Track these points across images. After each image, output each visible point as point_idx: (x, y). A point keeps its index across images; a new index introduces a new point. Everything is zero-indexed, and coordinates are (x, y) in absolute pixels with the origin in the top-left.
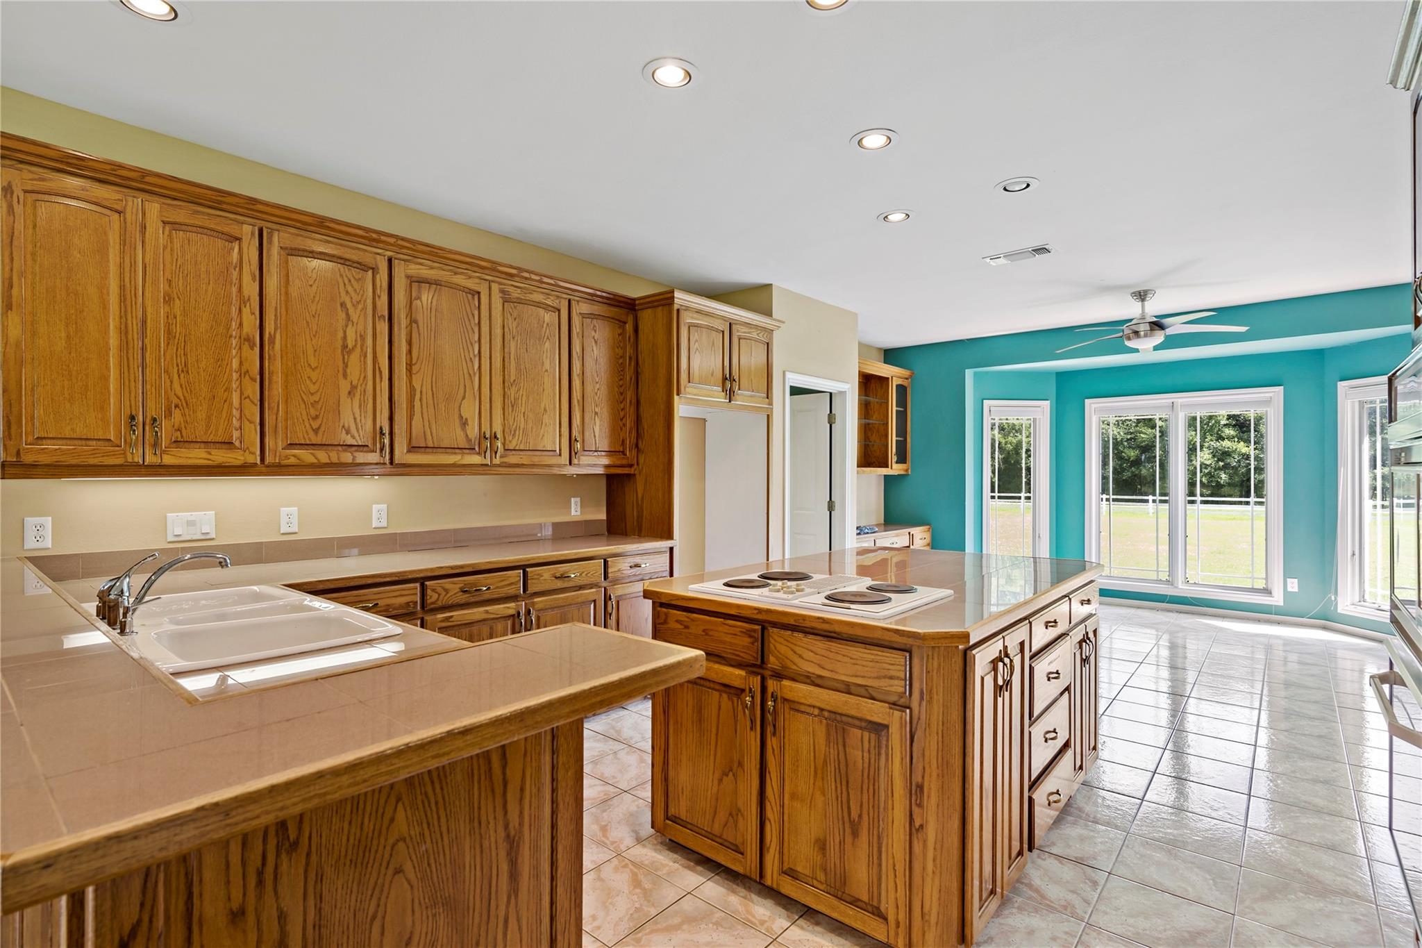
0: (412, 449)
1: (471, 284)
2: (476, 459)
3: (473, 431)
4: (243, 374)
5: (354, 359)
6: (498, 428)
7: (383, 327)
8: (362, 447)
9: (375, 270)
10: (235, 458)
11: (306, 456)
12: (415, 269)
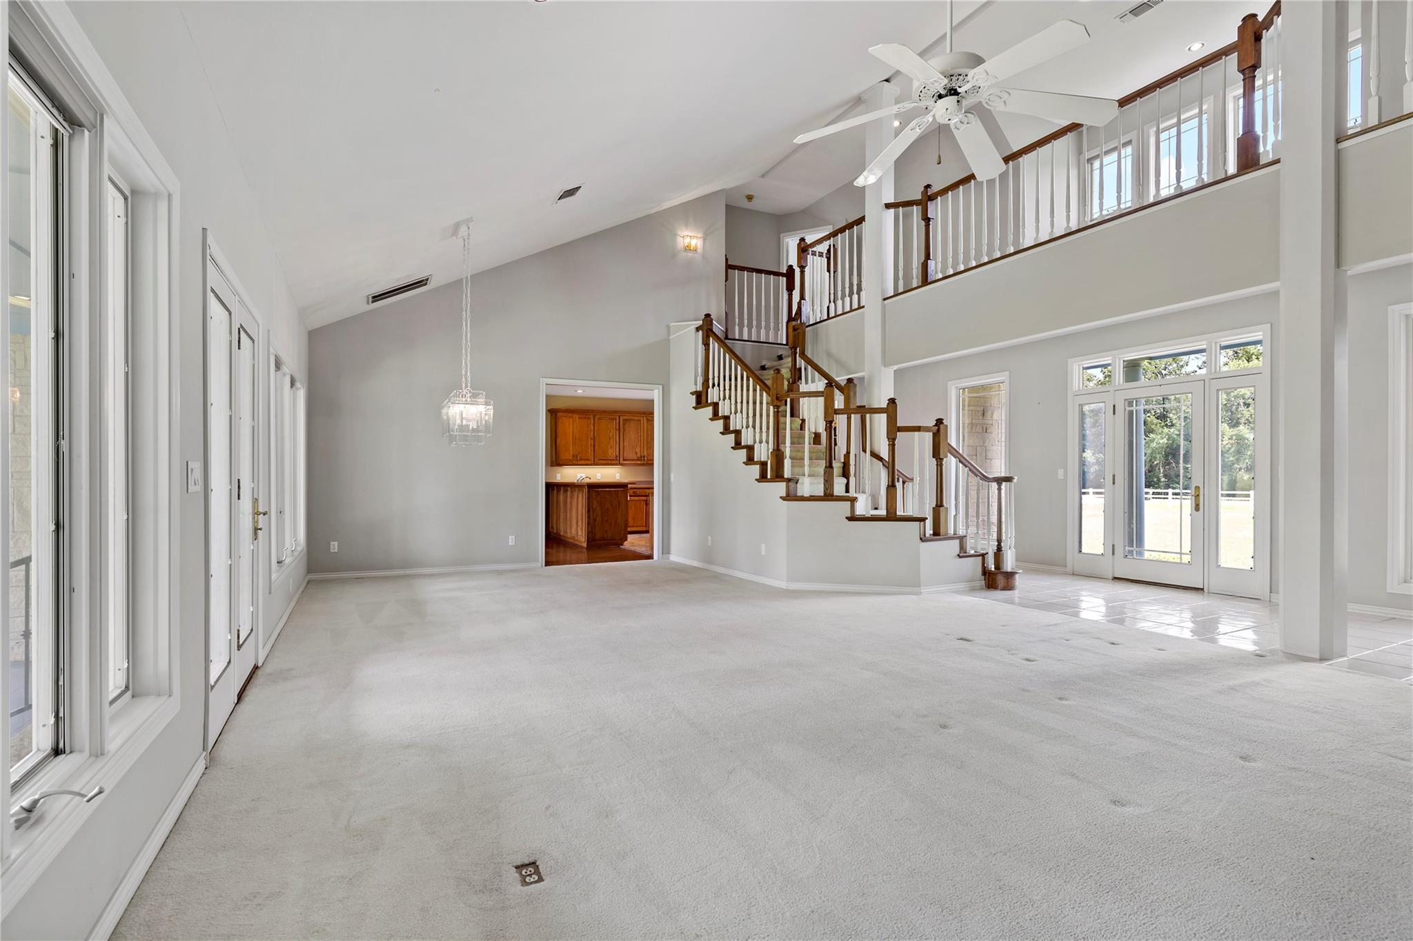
0: (624, 460)
1: (639, 418)
2: (639, 462)
3: (639, 455)
4: (591, 445)
5: (612, 440)
6: (645, 454)
7: (618, 432)
8: (613, 460)
9: (616, 419)
10: (589, 462)
11: (602, 462)
12: (625, 417)
